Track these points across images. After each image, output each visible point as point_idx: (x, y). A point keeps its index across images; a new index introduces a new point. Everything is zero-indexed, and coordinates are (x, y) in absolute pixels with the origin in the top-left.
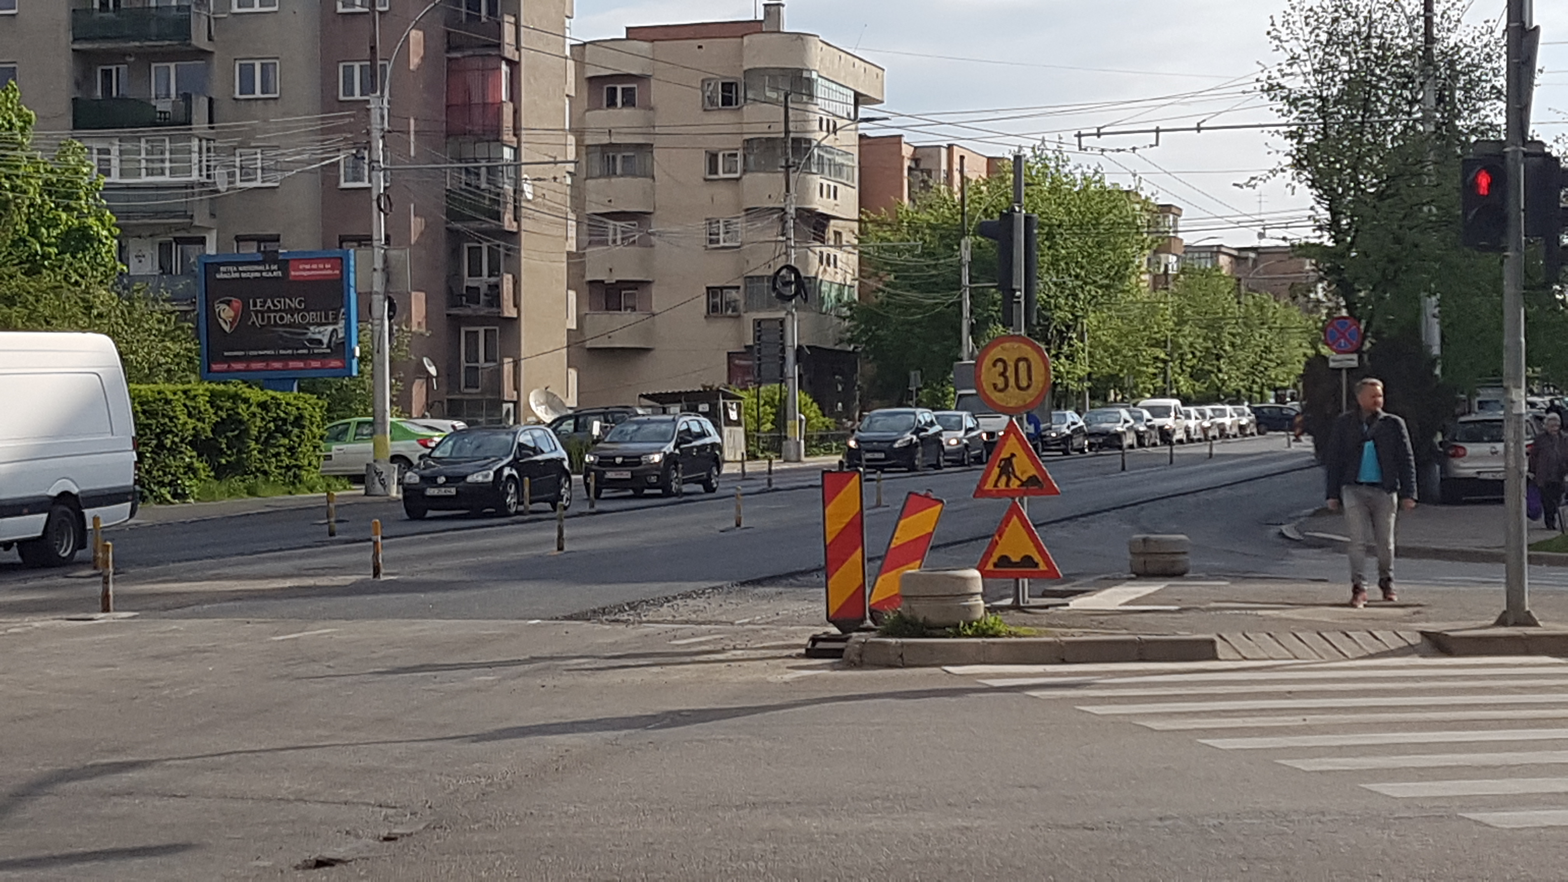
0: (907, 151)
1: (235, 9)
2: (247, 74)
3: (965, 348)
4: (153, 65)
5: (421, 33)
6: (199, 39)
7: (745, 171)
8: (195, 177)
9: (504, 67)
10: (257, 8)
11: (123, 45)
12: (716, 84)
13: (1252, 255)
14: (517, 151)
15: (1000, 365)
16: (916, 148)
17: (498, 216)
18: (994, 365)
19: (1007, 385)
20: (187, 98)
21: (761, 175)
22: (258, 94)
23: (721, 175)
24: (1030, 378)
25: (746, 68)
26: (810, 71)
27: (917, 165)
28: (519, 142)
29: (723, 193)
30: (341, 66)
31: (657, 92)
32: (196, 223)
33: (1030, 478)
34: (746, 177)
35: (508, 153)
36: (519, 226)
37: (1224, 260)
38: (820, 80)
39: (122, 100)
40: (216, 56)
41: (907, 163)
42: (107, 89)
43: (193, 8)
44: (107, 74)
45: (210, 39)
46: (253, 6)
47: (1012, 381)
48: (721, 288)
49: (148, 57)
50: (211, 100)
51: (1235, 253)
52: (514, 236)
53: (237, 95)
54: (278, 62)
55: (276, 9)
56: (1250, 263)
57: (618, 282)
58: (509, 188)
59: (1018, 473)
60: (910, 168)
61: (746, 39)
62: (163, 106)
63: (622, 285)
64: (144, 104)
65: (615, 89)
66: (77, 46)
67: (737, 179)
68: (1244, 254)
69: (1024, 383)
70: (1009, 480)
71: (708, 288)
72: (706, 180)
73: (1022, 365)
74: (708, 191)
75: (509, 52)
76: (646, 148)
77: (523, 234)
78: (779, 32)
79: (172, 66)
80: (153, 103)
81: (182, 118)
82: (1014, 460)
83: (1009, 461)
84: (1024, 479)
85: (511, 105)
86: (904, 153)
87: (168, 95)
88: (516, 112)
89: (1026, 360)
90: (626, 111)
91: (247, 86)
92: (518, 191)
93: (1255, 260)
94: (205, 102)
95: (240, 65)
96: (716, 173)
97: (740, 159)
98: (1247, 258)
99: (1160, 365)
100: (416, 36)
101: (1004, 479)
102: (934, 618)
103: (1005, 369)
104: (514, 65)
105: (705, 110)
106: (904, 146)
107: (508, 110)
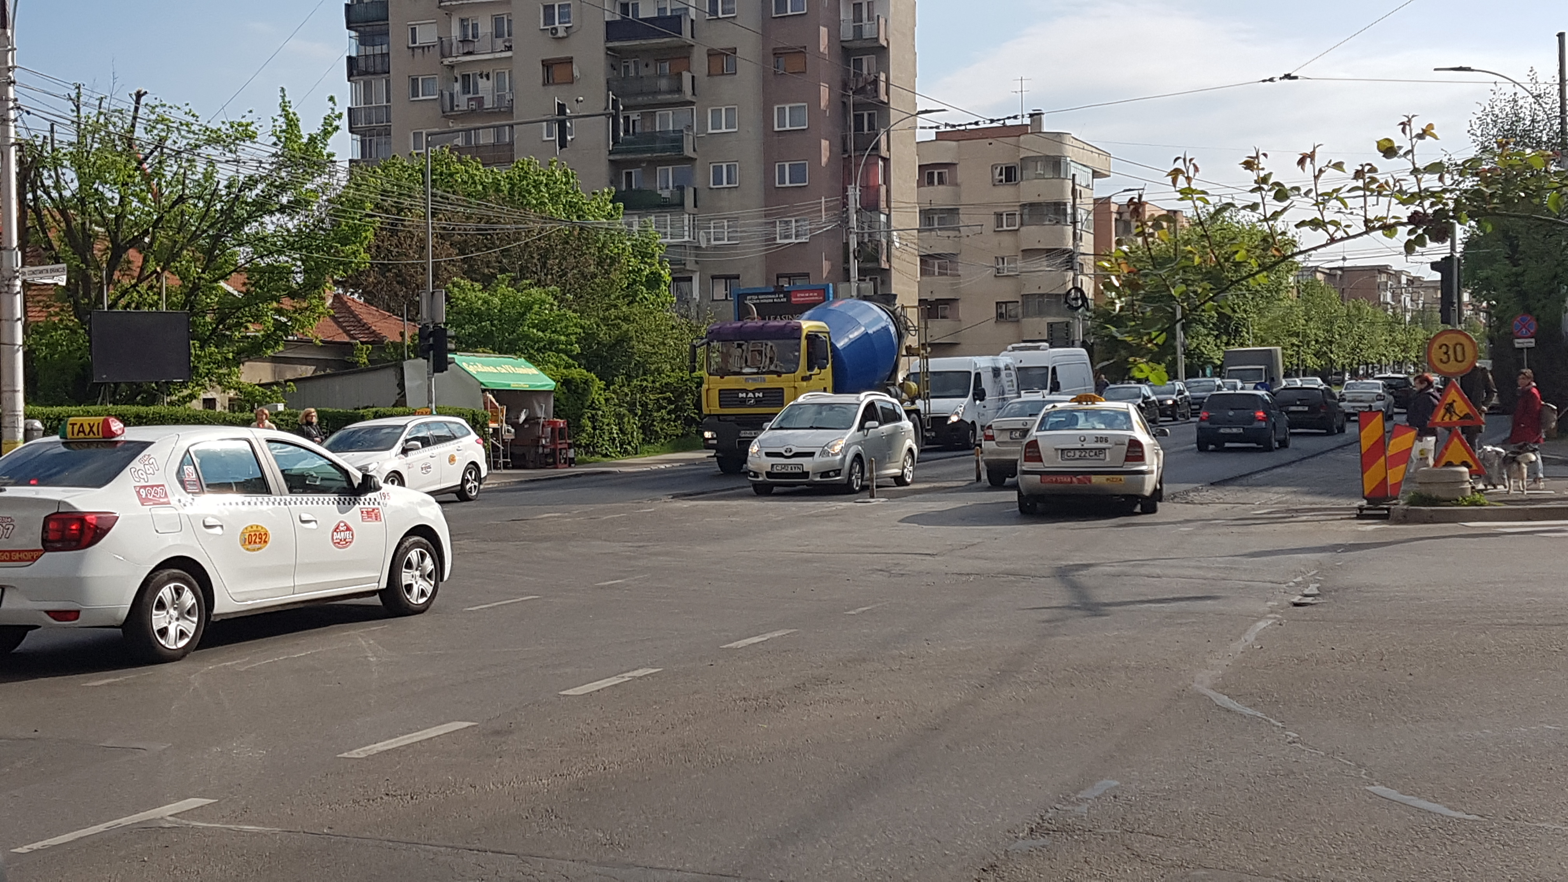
0: (1114, 208)
1: (710, 131)
2: (718, 171)
3: (1178, 340)
4: (658, 168)
5: (828, 142)
6: (688, 152)
7: (1022, 224)
8: (686, 239)
9: (881, 163)
10: (724, 130)
11: (640, 156)
12: (1002, 169)
13: (1339, 272)
14: (888, 216)
15: (1444, 347)
16: (1120, 205)
17: (877, 260)
18: (1440, 347)
19: (1449, 358)
20: (681, 189)
21: (1033, 227)
22: (725, 184)
23: (1005, 228)
24: (1464, 354)
25: (1021, 157)
26: (1066, 157)
27: (1121, 217)
28: (890, 211)
29: (1007, 240)
30: (777, 165)
31: (961, 174)
32: (688, 268)
33: (1465, 415)
34: (1023, 229)
35: (883, 218)
36: (890, 266)
37: (1320, 276)
38: (1072, 164)
39: (639, 191)
40: (698, 161)
41: (1114, 216)
42: (629, 183)
43: (685, 132)
44: (629, 175)
45: (694, 150)
46: (721, 128)
47: (1452, 358)
48: (1006, 303)
49: (654, 163)
50: (695, 189)
51: (1328, 271)
52: (888, 271)
53: (712, 186)
54: (737, 164)
55: (736, 130)
56: (1338, 278)
57: (937, 300)
58: (884, 241)
59: (1457, 412)
60: (1116, 220)
61: (1022, 137)
62: (666, 194)
63: (939, 301)
64: (653, 192)
65: (933, 173)
66: (612, 158)
67: (1018, 230)
68: (1333, 272)
69: (1460, 359)
70: (1452, 416)
71: (997, 303)
72: (995, 231)
73: (1459, 348)
74: (996, 239)
75: (884, 153)
76: (953, 212)
77: (893, 271)
78: (1040, 132)
79: (670, 168)
80: (659, 192)
81: (676, 200)
82: (1455, 404)
83: (1451, 405)
84: (1462, 415)
85: (885, 186)
86: (1112, 209)
87: (667, 188)
88: (888, 191)
89: (1461, 344)
90: (941, 187)
91: (718, 180)
92: (890, 242)
93: (1341, 276)
94: (692, 190)
95: (714, 167)
96: (1002, 226)
97: (1018, 218)
98: (1335, 275)
99: (1295, 348)
100: (825, 144)
101: (1448, 415)
102: (1442, 495)
103: (1448, 351)
104: (886, 160)
105: (994, 185)
106: (1112, 205)
107: (883, 190)
